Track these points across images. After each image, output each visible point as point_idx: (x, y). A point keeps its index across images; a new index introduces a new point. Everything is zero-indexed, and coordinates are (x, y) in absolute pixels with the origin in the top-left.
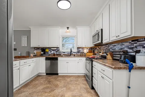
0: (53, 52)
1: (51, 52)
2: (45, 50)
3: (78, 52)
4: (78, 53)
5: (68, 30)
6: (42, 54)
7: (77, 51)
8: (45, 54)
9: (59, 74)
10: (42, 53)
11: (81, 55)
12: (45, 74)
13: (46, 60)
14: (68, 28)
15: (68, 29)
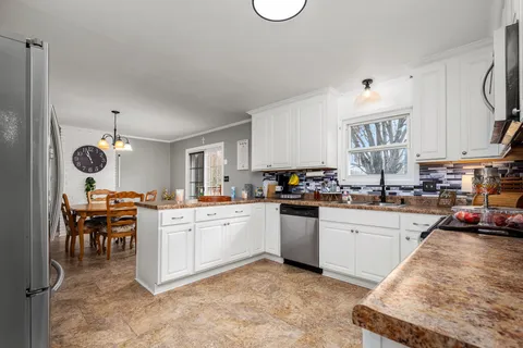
0: (313, 186)
1: (308, 184)
2: (287, 179)
3: (429, 186)
4: (426, 190)
5: (367, 93)
6: (277, 192)
7: (418, 183)
8: (290, 193)
9: (324, 274)
10: (279, 188)
11: (443, 202)
12: (281, 261)
13: (281, 213)
14: (367, 83)
15: (367, 86)
